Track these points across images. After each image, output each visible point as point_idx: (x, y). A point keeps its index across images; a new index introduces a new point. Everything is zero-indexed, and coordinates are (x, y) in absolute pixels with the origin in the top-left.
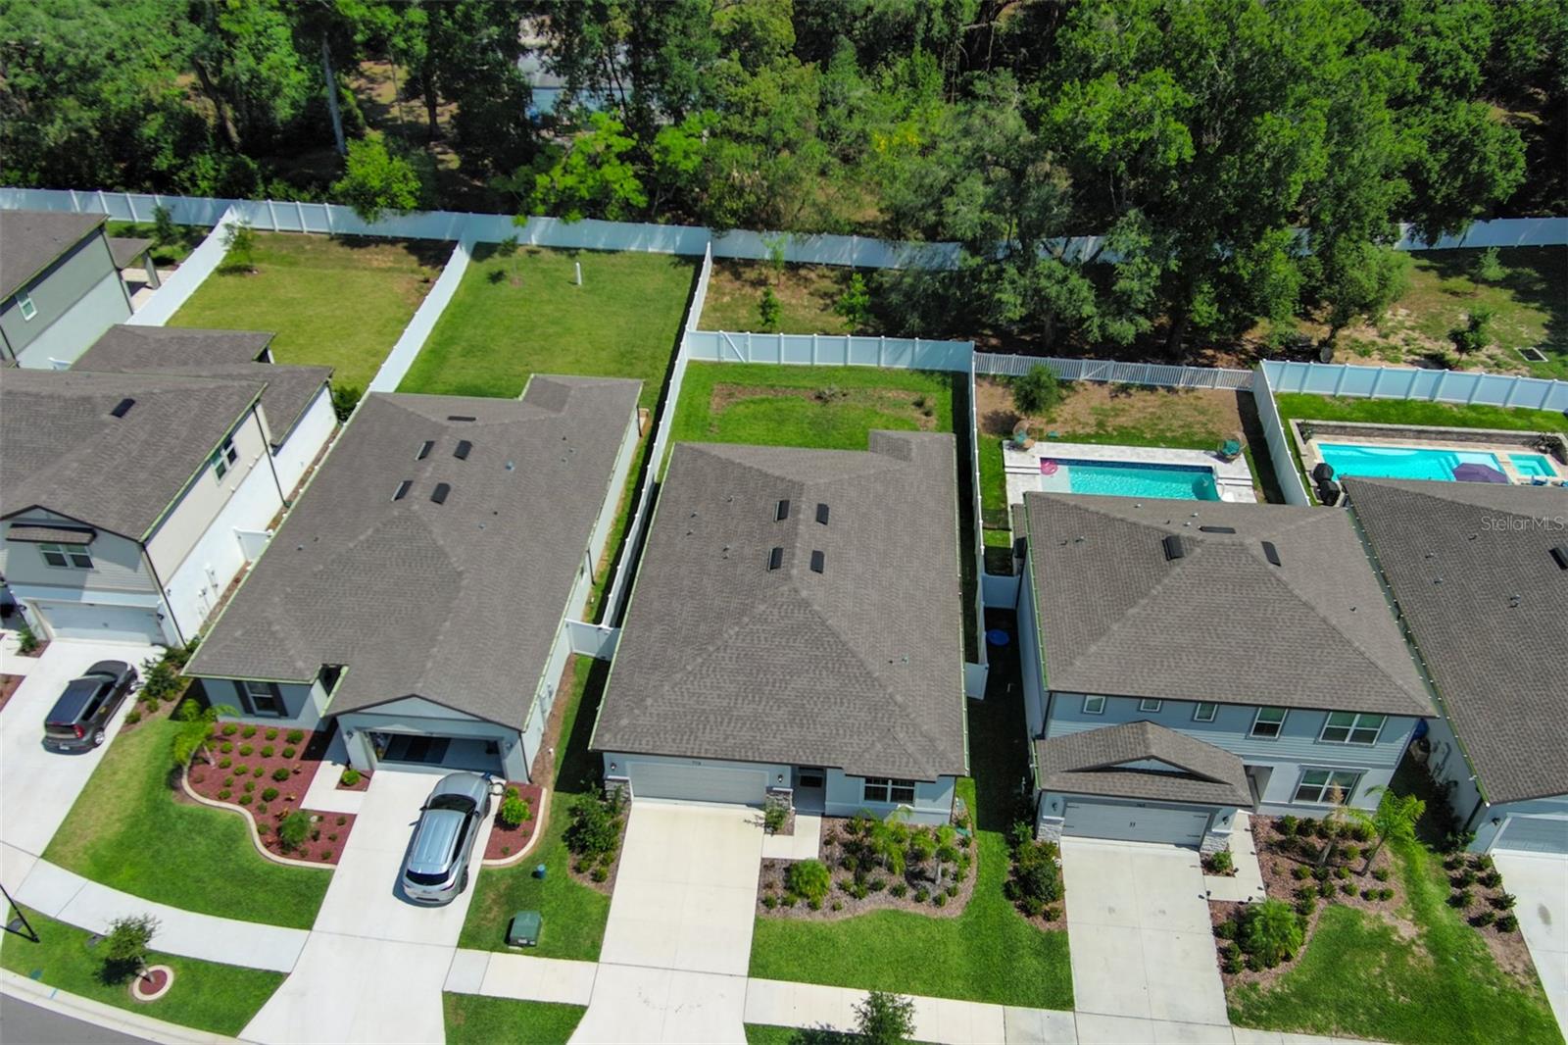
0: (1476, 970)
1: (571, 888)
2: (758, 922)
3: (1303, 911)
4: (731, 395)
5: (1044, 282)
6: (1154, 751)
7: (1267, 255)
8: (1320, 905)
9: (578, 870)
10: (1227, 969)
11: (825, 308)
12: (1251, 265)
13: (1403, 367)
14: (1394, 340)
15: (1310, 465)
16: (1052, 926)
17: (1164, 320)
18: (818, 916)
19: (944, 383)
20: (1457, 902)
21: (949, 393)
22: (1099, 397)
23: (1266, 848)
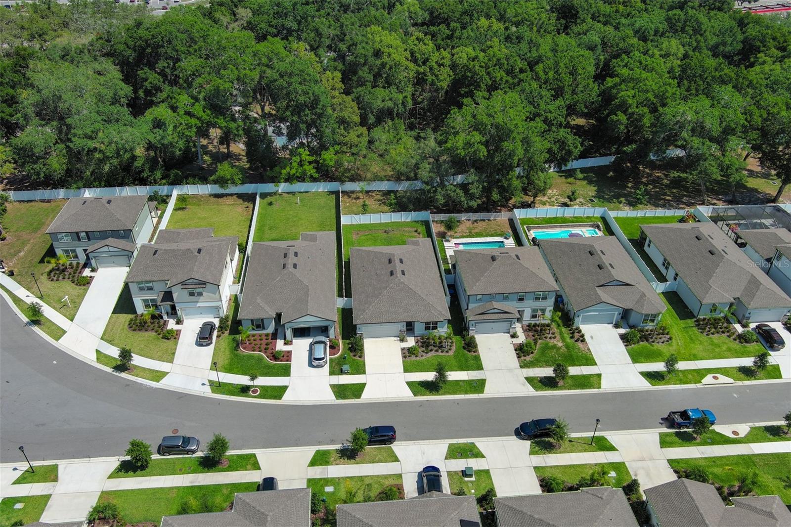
0: (576, 351)
1: (354, 360)
2: (403, 361)
3: (536, 343)
4: (358, 234)
5: (449, 192)
6: (495, 307)
7: (510, 179)
8: (540, 341)
9: (355, 356)
10: (519, 357)
11: (380, 204)
12: (507, 182)
13: (555, 207)
14: (553, 199)
15: (531, 238)
16: (476, 354)
17: (485, 199)
18: (418, 358)
19: (422, 225)
20: (572, 338)
21: (424, 227)
22: (469, 224)
23: (525, 331)
